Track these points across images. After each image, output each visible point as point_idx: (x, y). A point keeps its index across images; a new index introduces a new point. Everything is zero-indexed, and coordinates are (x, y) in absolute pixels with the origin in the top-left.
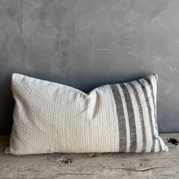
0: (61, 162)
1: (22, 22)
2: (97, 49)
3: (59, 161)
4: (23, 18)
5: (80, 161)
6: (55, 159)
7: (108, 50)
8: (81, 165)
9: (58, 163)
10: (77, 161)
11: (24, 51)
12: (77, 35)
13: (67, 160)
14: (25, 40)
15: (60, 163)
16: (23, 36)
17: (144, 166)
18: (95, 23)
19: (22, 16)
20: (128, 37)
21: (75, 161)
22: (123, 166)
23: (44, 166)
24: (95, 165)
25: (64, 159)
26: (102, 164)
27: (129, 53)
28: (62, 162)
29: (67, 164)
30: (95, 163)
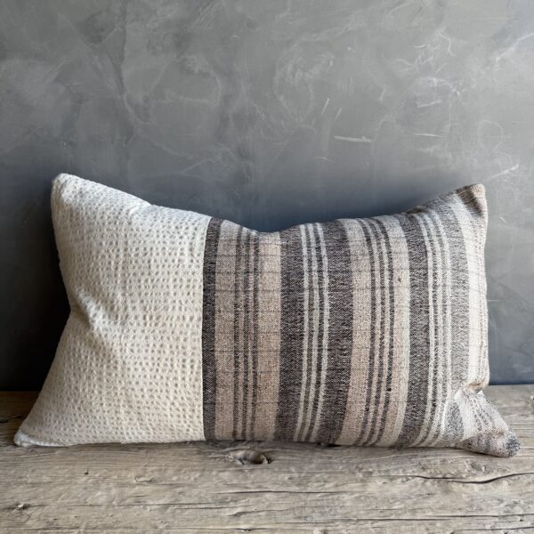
0: (240, 460)
1: (122, 58)
2: (337, 137)
3: (235, 457)
4: (126, 49)
5: (294, 458)
6: (223, 453)
7: (368, 140)
8: (301, 468)
9: (232, 464)
10: (287, 458)
11: (126, 142)
12: (281, 98)
13: (259, 456)
14: (131, 110)
15: (239, 463)
16: (125, 98)
17: (483, 468)
18: (331, 64)
19: (124, 41)
20: (426, 105)
21: (280, 458)
22: (424, 469)
23: (193, 471)
24: (340, 468)
25: (248, 452)
26: (360, 466)
27: (427, 150)
28: (244, 462)
29: (259, 466)
30: (342, 463)
